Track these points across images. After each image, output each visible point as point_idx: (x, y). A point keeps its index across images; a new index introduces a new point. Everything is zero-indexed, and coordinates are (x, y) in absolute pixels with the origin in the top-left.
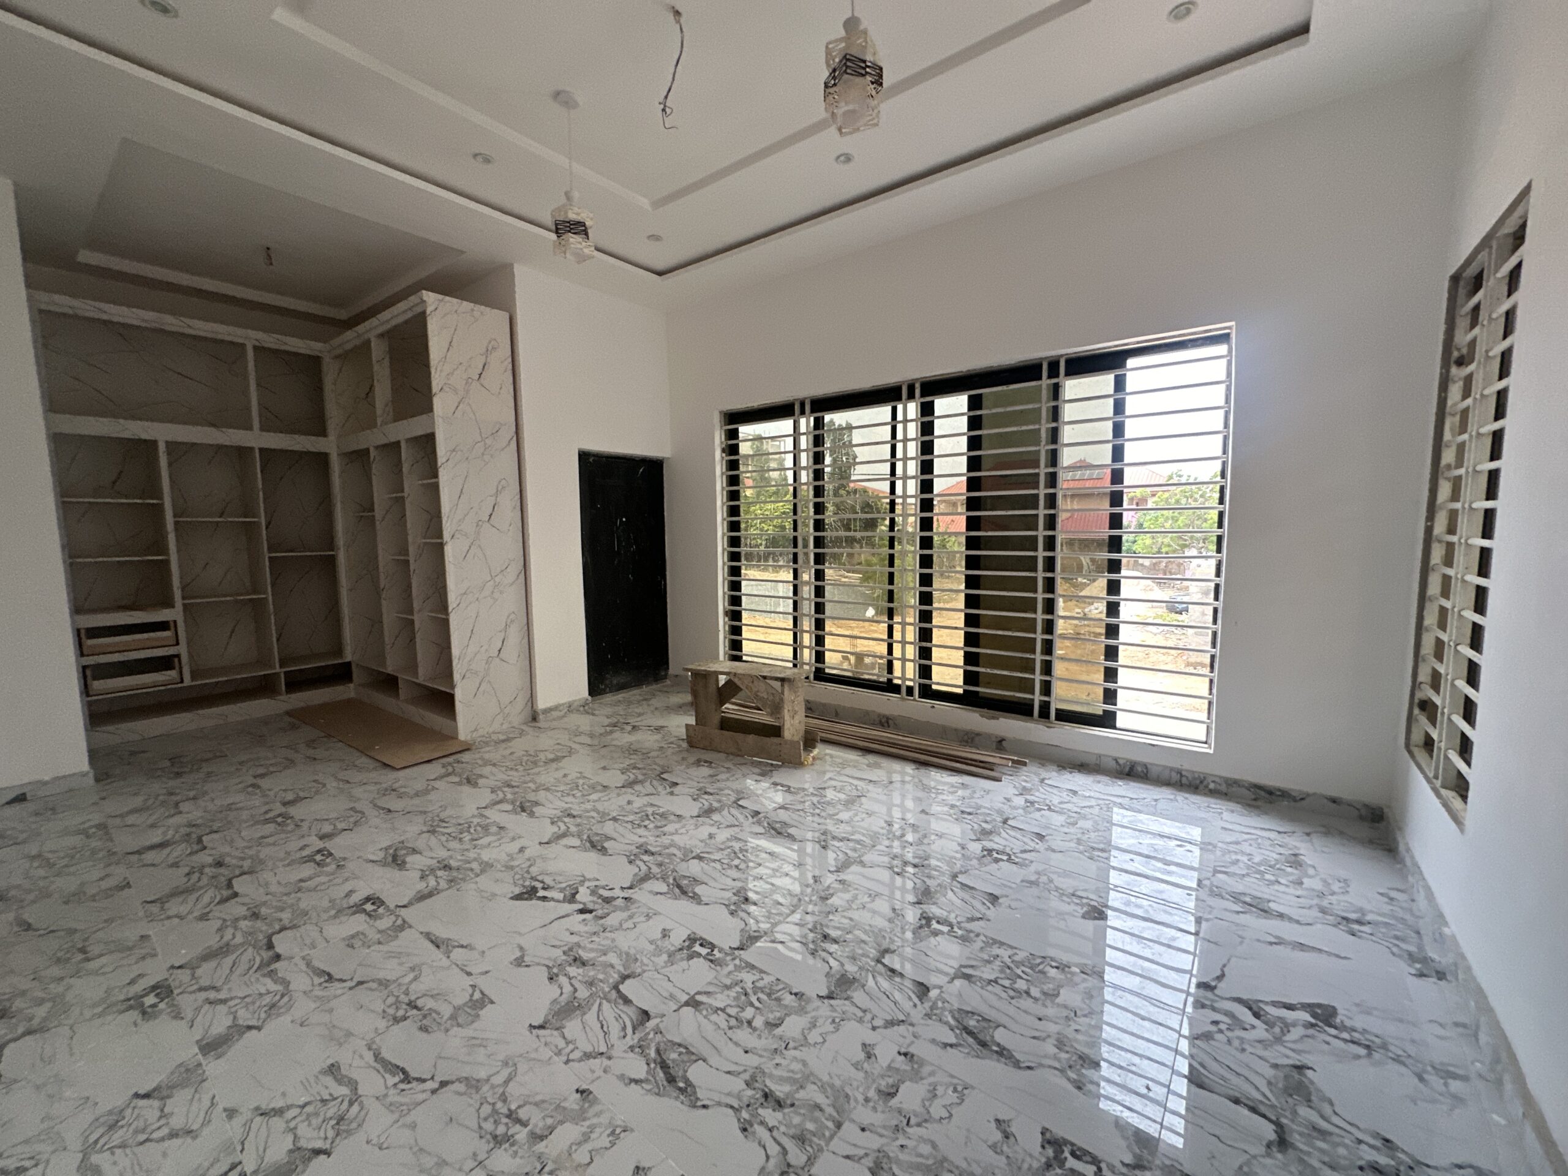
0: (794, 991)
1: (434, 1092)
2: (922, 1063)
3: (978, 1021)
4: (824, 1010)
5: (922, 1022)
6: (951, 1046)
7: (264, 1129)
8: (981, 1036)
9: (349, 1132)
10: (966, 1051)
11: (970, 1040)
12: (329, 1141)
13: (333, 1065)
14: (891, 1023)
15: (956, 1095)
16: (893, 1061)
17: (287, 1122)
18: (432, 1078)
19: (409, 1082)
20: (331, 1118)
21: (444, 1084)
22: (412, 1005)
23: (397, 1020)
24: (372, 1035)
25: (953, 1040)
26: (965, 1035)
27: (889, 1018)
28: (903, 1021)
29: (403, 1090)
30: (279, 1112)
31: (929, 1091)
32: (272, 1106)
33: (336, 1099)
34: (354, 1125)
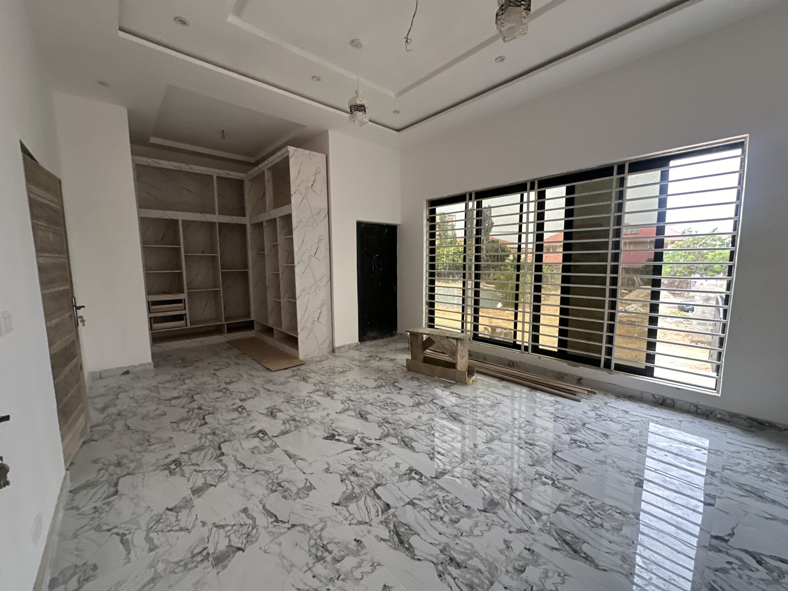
0: (465, 505)
1: (289, 529)
2: (539, 556)
3: (572, 538)
4: (482, 517)
5: (539, 533)
6: (556, 549)
7: (216, 535)
8: (574, 546)
9: (252, 542)
10: (565, 554)
11: (567, 548)
12: (243, 545)
13: (245, 508)
14: (520, 531)
15: (560, 578)
16: (521, 552)
17: (226, 532)
18: (288, 522)
19: (278, 522)
20: (244, 534)
21: (293, 526)
22: (279, 485)
23: (273, 491)
24: (262, 497)
25: (557, 546)
26: (564, 544)
27: (519, 527)
28: (527, 531)
29: (275, 526)
30: (223, 527)
31: (543, 573)
32: (220, 523)
33: (246, 525)
34: (254, 539)
